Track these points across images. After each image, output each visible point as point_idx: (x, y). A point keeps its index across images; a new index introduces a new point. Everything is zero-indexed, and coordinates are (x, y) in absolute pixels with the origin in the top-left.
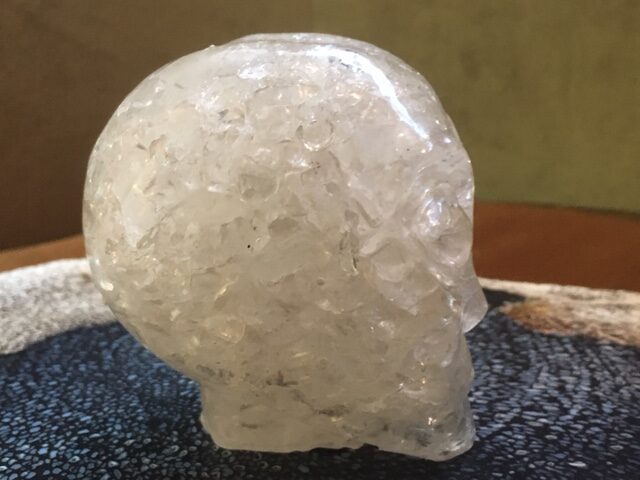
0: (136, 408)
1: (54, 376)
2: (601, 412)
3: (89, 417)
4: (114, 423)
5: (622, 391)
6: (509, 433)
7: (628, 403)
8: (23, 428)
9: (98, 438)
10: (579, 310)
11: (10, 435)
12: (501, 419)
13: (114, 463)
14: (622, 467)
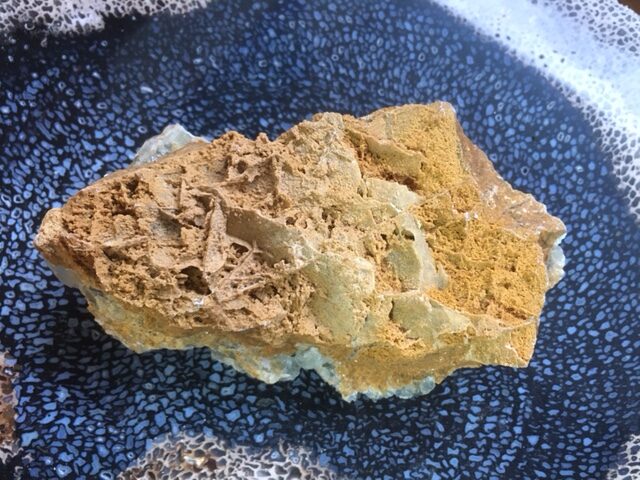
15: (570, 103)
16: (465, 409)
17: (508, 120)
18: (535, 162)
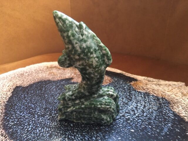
0: (44, 104)
1: (31, 93)
2: (143, 115)
3: (34, 106)
4: (38, 108)
5: (150, 110)
6: (120, 119)
7: (150, 113)
8: (20, 107)
9: (33, 112)
10: (149, 85)
11: (16, 109)
12: (120, 115)
13: (34, 119)
14: (142, 132)
15: (5, 131)
17: (26, 127)
18: (23, 119)
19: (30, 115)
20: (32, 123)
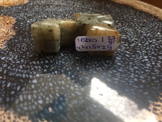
16: (41, 60)
17: (156, 44)
18: (151, 53)
19: (137, 51)
20: (146, 43)
